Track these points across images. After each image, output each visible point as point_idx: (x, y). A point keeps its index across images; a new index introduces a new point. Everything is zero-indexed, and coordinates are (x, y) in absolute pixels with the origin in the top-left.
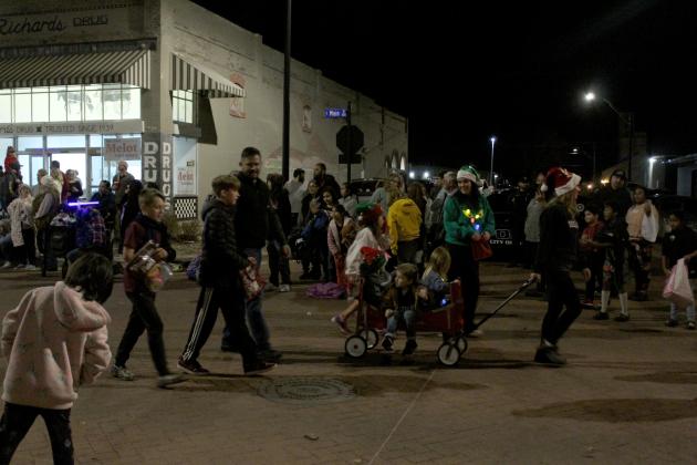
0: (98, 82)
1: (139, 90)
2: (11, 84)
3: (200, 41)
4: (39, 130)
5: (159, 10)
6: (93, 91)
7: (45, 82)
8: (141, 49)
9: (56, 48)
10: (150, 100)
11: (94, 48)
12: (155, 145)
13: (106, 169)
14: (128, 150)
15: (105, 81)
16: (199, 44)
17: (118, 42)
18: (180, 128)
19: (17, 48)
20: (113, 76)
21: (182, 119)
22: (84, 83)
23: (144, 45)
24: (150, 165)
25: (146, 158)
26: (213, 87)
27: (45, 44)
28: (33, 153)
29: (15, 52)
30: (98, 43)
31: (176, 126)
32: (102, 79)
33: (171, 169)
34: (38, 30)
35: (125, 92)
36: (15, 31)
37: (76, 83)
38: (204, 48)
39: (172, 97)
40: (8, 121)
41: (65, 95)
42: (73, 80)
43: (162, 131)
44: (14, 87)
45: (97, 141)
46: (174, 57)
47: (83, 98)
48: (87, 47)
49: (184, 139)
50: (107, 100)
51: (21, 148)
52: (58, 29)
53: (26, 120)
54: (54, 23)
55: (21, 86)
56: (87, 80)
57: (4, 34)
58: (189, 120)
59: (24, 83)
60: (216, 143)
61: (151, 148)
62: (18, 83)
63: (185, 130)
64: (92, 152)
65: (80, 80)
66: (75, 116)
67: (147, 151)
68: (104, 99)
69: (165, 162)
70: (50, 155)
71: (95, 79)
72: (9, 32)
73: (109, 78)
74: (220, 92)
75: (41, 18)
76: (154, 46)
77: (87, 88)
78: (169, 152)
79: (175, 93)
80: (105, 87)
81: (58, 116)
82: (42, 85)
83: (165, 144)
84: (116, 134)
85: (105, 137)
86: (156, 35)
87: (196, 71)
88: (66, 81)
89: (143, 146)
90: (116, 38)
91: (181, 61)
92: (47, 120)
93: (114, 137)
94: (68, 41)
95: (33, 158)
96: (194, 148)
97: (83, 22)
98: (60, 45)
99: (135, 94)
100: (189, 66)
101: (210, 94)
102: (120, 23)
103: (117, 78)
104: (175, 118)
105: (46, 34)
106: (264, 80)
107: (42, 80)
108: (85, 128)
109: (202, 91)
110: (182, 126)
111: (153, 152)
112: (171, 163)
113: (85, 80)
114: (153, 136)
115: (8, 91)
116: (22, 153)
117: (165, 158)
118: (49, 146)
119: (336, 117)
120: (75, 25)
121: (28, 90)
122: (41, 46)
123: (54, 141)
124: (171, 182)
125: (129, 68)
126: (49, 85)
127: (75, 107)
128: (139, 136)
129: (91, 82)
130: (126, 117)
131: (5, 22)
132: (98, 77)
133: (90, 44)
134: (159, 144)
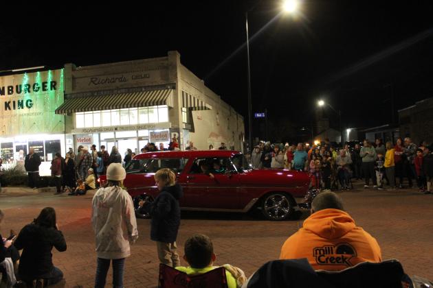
1: (167, 108)
4: (116, 129)
5: (176, 70)
8: (168, 89)
9: (123, 90)
10: (173, 113)
11: (143, 89)
12: (177, 134)
14: (163, 136)
17: (156, 86)
19: (103, 91)
21: (185, 121)
23: (169, 87)
26: (193, 106)
27: (118, 89)
29: (102, 93)
30: (145, 87)
33: (183, 144)
34: (113, 82)
36: (101, 83)
39: (182, 110)
40: (99, 126)
43: (180, 127)
44: (102, 109)
45: (144, 133)
48: (139, 89)
49: (185, 131)
51: (102, 139)
52: (124, 81)
54: (122, 78)
55: (106, 109)
59: (107, 107)
60: (194, 132)
61: (175, 135)
62: (104, 107)
64: (140, 139)
66: (134, 122)
72: (99, 83)
73: (159, 103)
75: (115, 76)
76: (174, 87)
83: (181, 133)
85: (151, 131)
86: (175, 82)
89: (171, 134)
90: (154, 84)
91: (187, 94)
92: (119, 124)
94: (130, 87)
95: (108, 143)
97: (137, 77)
98: (125, 89)
100: (190, 96)
101: (194, 109)
102: (156, 78)
105: (118, 83)
108: (140, 127)
109: (190, 108)
110: (185, 124)
112: (183, 142)
114: (176, 130)
116: (103, 141)
117: (181, 140)
118: (117, 137)
119: (260, 117)
120: (133, 79)
122: (116, 89)
123: (119, 134)
128: (168, 130)
131: (97, 79)
132: (146, 103)
133: (141, 87)
134: (179, 133)
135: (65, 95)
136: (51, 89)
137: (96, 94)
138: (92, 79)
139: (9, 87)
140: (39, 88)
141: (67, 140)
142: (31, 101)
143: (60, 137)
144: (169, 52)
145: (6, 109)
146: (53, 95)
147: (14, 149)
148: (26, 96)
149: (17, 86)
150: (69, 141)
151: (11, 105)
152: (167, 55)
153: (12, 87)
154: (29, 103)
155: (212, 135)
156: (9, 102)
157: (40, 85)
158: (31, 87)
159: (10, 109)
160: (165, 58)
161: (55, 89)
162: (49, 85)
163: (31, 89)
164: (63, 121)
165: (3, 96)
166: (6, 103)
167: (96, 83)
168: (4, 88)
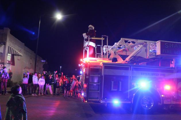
3: (13, 44)
5: (7, 37)
8: (1, 44)
12: (3, 65)
23: (2, 44)
26: (14, 53)
31: (8, 61)
39: (7, 55)
43: (5, 62)
46: (9, 47)
49: (8, 64)
58: (10, 60)
60: (14, 65)
61: (2, 66)
74: (17, 55)
76: (5, 44)
86: (5, 42)
87: (14, 50)
91: (11, 48)
96: (10, 66)
101: (15, 55)
106: (24, 53)
119: (43, 62)
134: (4, 65)
144: (5, 28)
152: (3, 29)
155: (26, 68)
160: (2, 30)
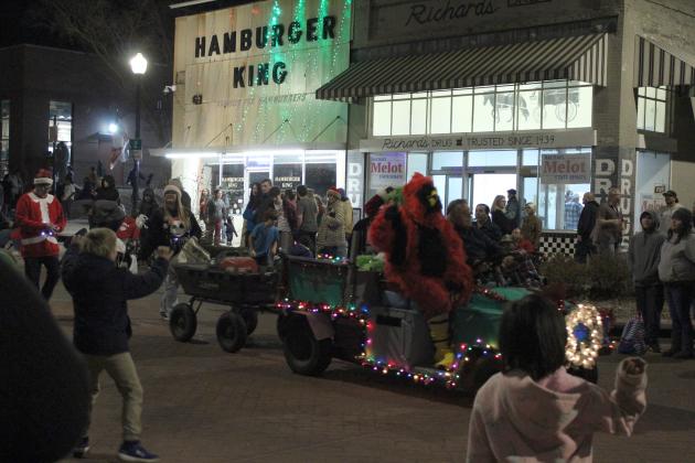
0: (537, 79)
1: (591, 88)
2: (428, 86)
3: (679, 16)
4: (459, 143)
6: (529, 93)
7: (469, 81)
8: (595, 32)
9: (484, 38)
10: (606, 104)
11: (533, 35)
12: (611, 164)
13: (542, 195)
14: (573, 170)
15: (546, 78)
16: (678, 22)
17: (566, 23)
18: (646, 139)
19: (437, 39)
20: (557, 71)
21: (650, 126)
22: (519, 81)
23: (599, 27)
24: (602, 191)
25: (598, 181)
27: (471, 33)
28: (451, 172)
29: (434, 44)
30: (537, 28)
31: (642, 137)
32: (542, 75)
33: (632, 196)
34: (462, 15)
35: (571, 91)
36: (434, 18)
37: (509, 81)
38: (686, 25)
39: (637, 96)
40: (423, 133)
41: (493, 98)
42: (504, 78)
43: (622, 143)
44: (432, 89)
45: (532, 158)
46: (642, 40)
47: (516, 101)
48: (524, 33)
49: (652, 155)
50: (546, 103)
51: (436, 166)
52: (486, 12)
53: (445, 130)
54: (483, 4)
55: (440, 88)
56: (523, 77)
57: (421, 23)
58: (661, 128)
59: (444, 84)
61: (605, 167)
62: (436, 84)
63: (654, 143)
64: (524, 172)
65: (514, 77)
66: (505, 126)
67: (599, 171)
68: (544, 101)
69: (625, 186)
70: (471, 176)
71: (532, 75)
72: (428, 20)
73: (551, 73)
76: (614, 26)
77: (522, 87)
78: (630, 173)
79: (641, 91)
80: (546, 85)
81: (484, 125)
82: (465, 85)
83: (624, 162)
84: (557, 148)
85: (542, 152)
86: (617, 11)
87: (673, 58)
88: (495, 79)
89: (594, 164)
90: (561, 19)
91: (652, 47)
92: (469, 131)
93: (555, 152)
94: (500, 27)
95: (451, 180)
96: (666, 168)
98: (488, 33)
99: (586, 94)
100: (662, 53)
101: (692, 92)
103: (561, 73)
104: (640, 125)
105: (472, 20)
107: (465, 79)
108: (517, 141)
109: (679, 87)
110: (650, 136)
111: (607, 173)
112: (633, 189)
113: (519, 77)
114: (609, 150)
115: (424, 95)
116: (437, 173)
117: (623, 181)
118: (472, 163)
120: (509, 6)
121: (448, 93)
122: (466, 35)
123: (478, 158)
124: (631, 215)
125: (579, 59)
126: (473, 85)
127: (505, 113)
128: (589, 151)
129: (526, 81)
130: (571, 125)
131: (425, 8)
132: (537, 72)
133: (528, 29)
134: (617, 161)
135: (351, 50)
136: (325, 37)
137: (420, 48)
138: (413, 8)
139: (243, 33)
140: (300, 34)
141: (351, 165)
142: (282, 65)
143: (337, 157)
145: (236, 86)
146: (327, 50)
147: (246, 180)
148: (275, 54)
149: (259, 30)
150: (355, 169)
151: (246, 75)
153: (249, 32)
154: (279, 70)
156: (243, 69)
157: (304, 27)
158: (284, 32)
159: (243, 85)
161: (332, 36)
162: (320, 25)
163: (285, 38)
164: (345, 116)
165: (233, 54)
166: (236, 69)
167: (423, 17)
168: (234, 34)
